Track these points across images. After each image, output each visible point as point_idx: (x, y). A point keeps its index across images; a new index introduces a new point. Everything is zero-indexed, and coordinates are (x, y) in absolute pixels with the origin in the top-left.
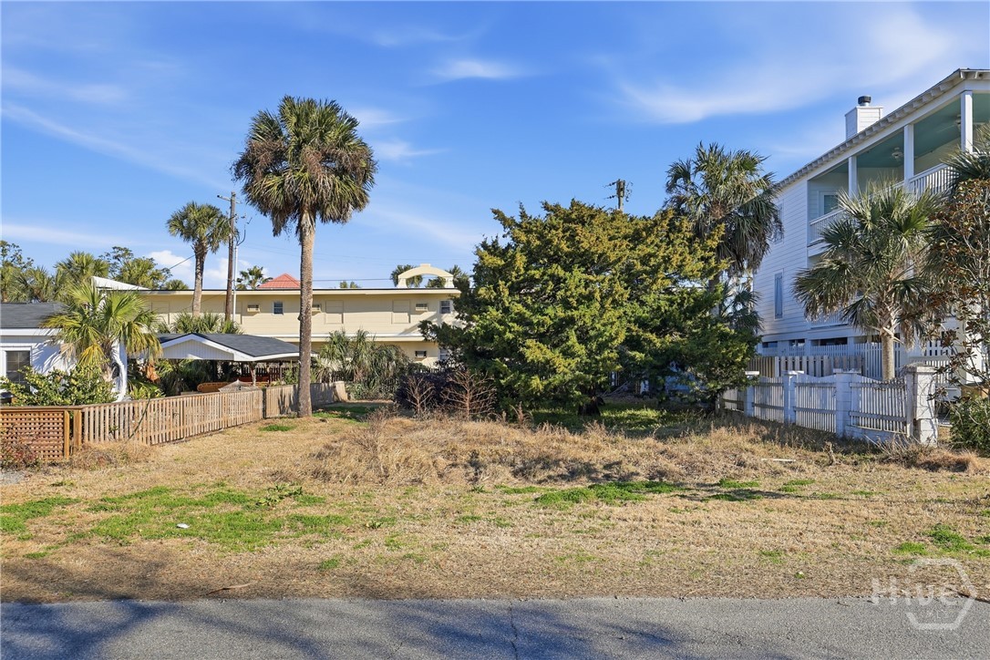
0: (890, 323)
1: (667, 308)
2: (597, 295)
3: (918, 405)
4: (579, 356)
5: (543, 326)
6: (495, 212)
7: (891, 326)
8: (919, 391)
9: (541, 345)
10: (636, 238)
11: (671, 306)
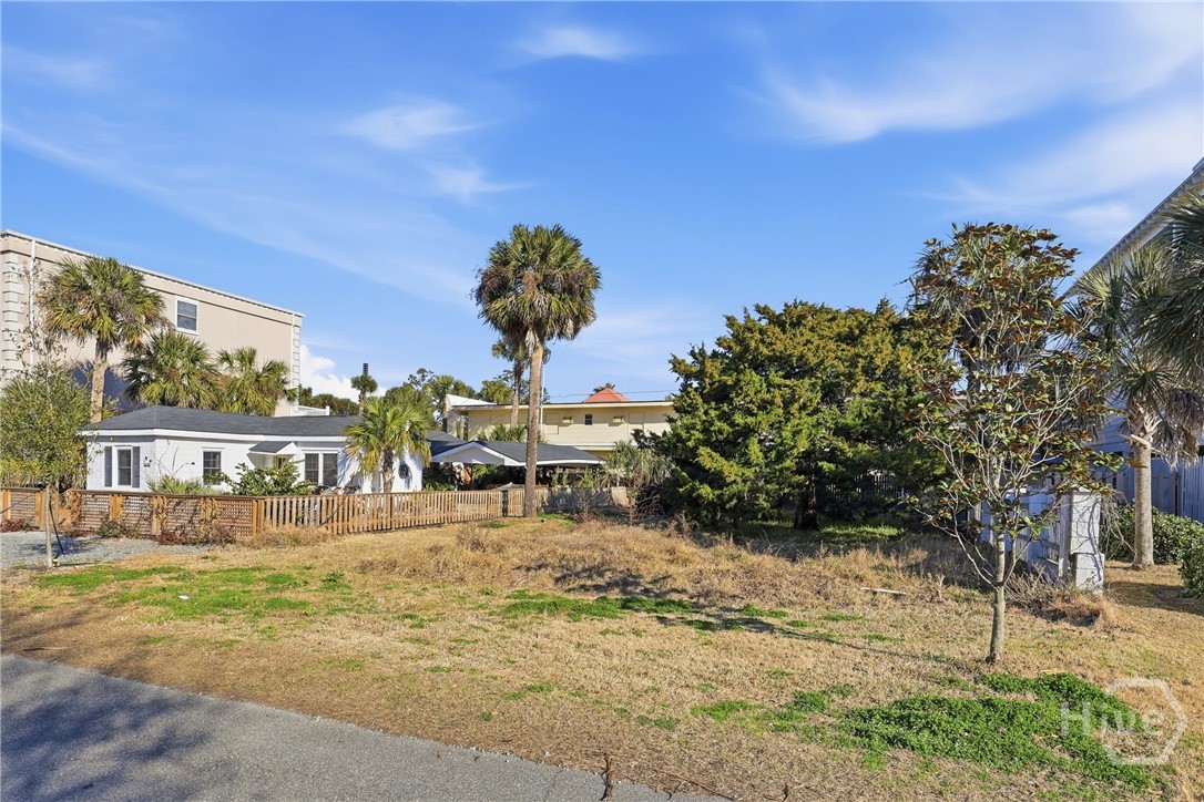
0: (1143, 429)
1: (869, 414)
2: (778, 401)
3: (1074, 534)
4: (757, 465)
5: (722, 434)
6: (728, 319)
7: (1145, 433)
8: (1075, 516)
9: (714, 454)
10: (850, 339)
11: (874, 411)
